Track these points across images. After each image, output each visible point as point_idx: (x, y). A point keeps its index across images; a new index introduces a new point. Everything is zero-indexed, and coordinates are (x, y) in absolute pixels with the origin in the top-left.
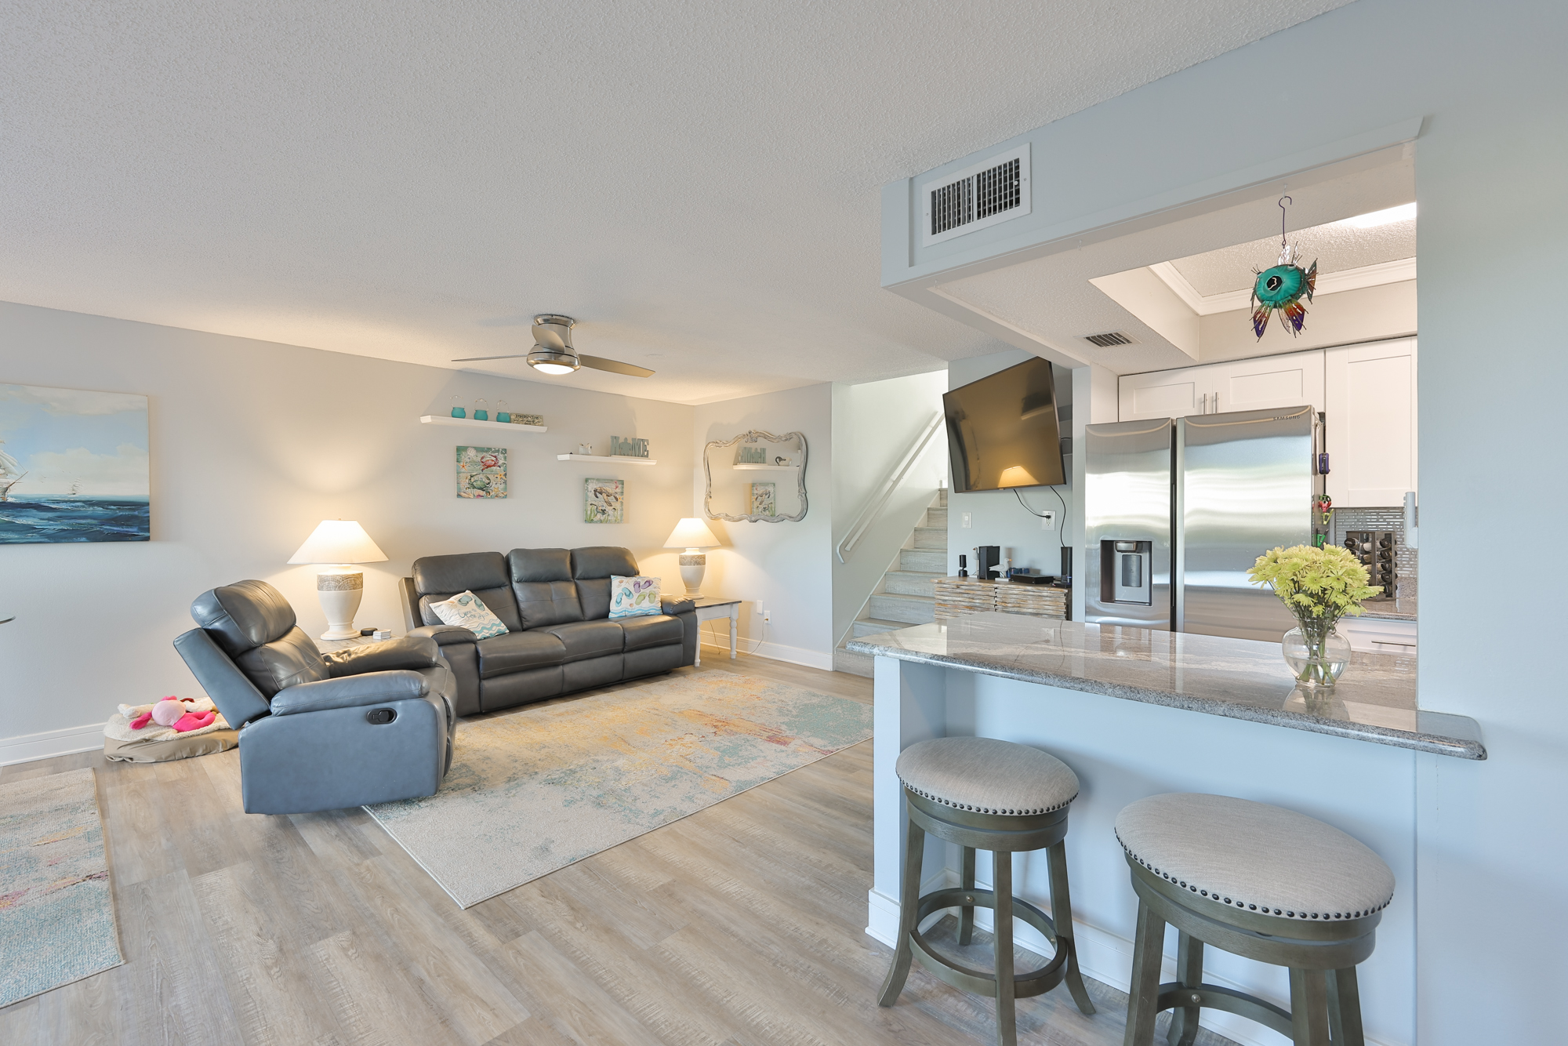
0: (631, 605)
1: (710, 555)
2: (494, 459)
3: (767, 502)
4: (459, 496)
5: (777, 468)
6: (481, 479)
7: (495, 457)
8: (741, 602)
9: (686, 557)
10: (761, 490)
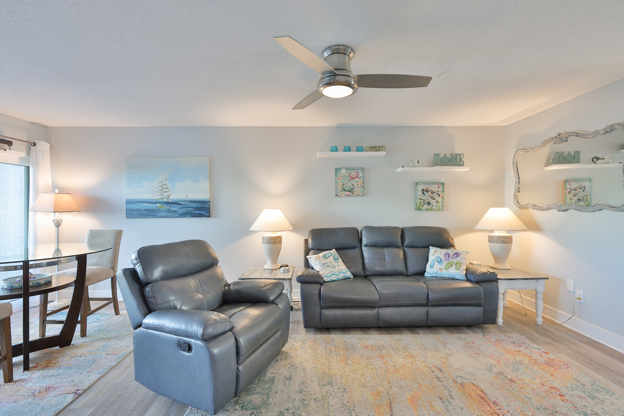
0: (440, 269)
1: (516, 237)
2: (356, 174)
3: (581, 194)
4: (337, 195)
5: (593, 166)
6: (349, 185)
7: (357, 173)
8: (548, 278)
9: (494, 237)
10: (574, 185)
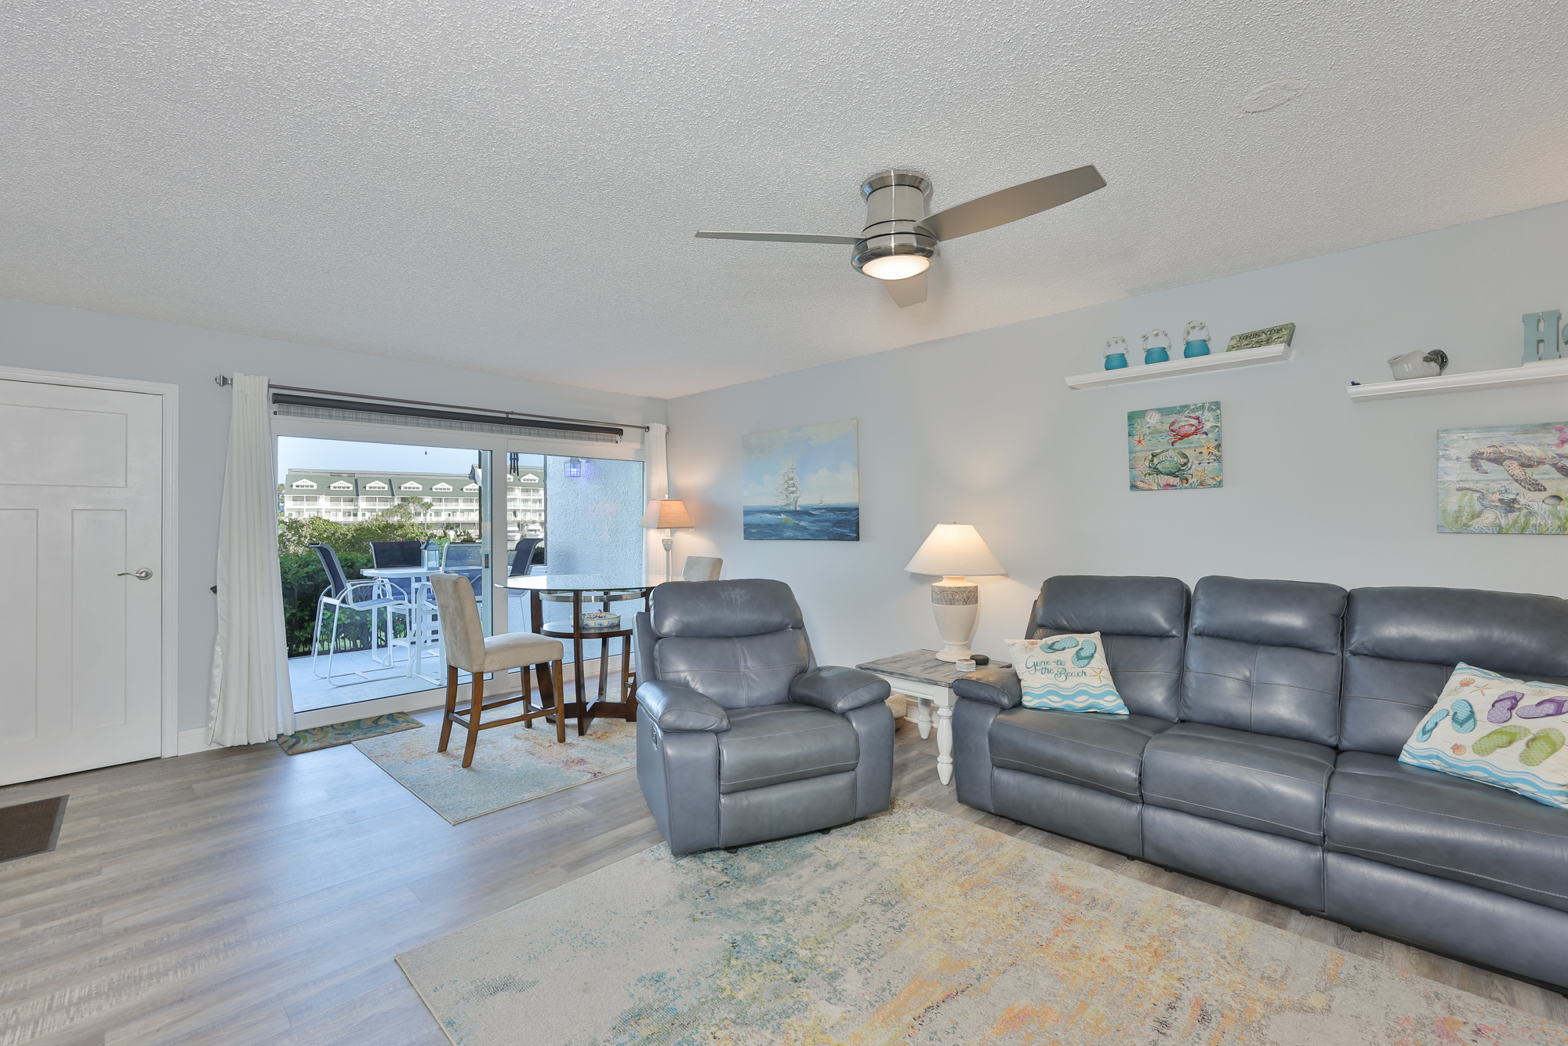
0: (1456, 748)
2: (1194, 422)
4: (1133, 487)
6: (1170, 458)
7: (1198, 418)
